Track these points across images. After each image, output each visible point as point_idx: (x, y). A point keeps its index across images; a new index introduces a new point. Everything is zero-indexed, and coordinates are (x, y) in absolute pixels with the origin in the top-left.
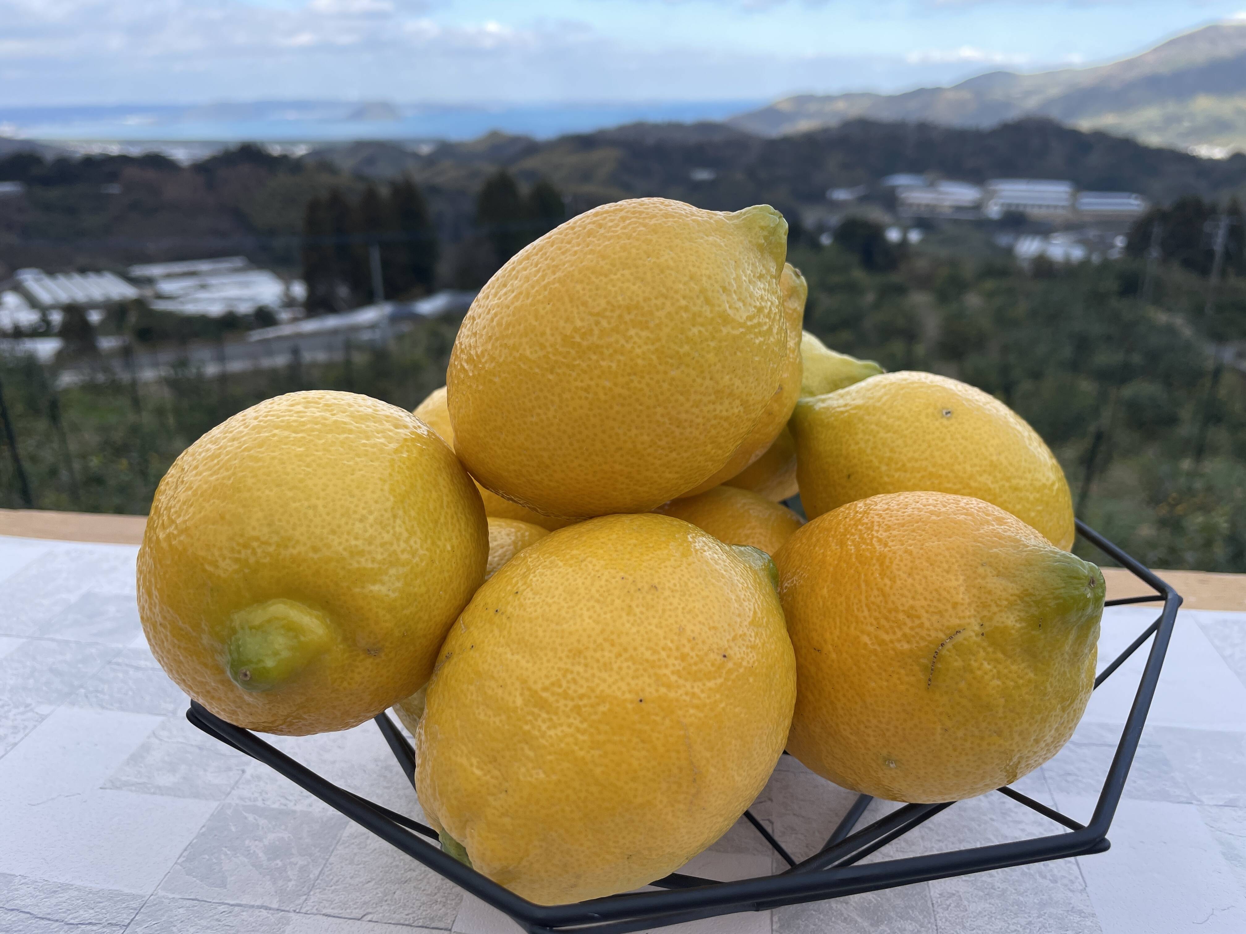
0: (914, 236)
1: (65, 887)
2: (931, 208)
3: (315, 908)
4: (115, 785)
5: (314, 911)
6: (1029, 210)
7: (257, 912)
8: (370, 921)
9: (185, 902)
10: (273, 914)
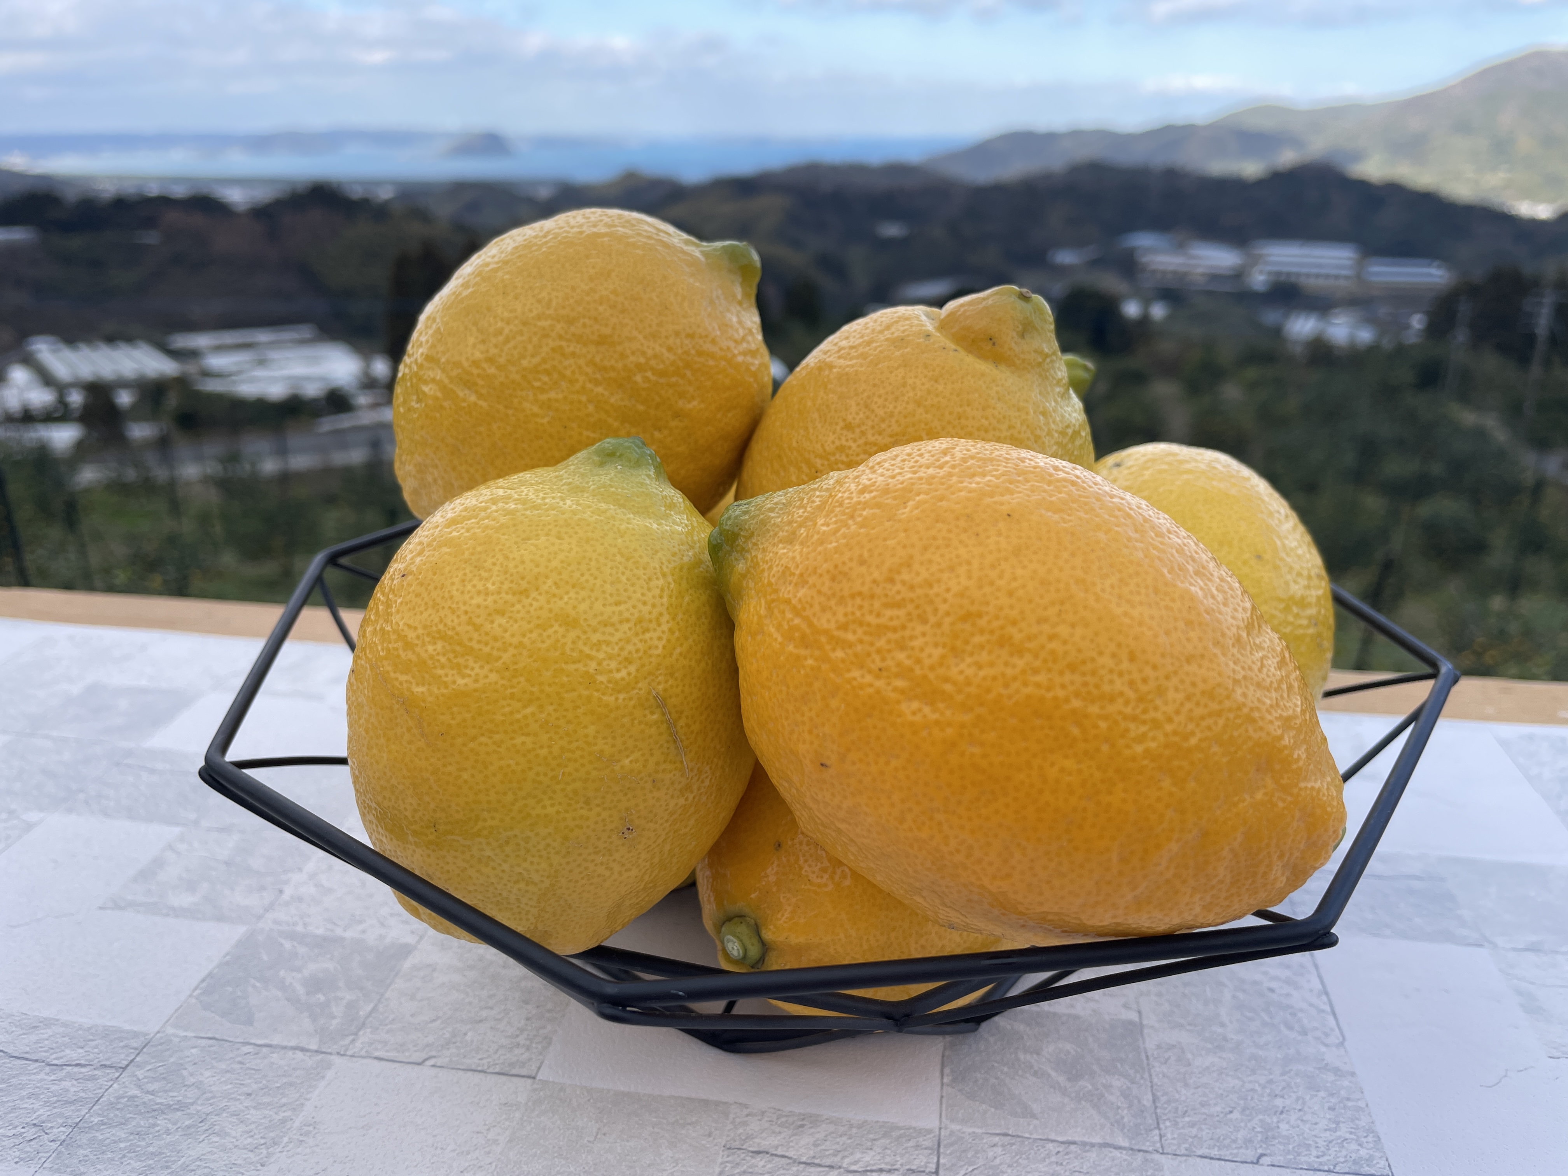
0: (1158, 311)
1: (48, 1023)
2: (1181, 276)
3: (364, 1050)
4: (117, 905)
5: (363, 1053)
6: (1303, 281)
7: (290, 1054)
8: (433, 1066)
9: (200, 1041)
10: (310, 1057)
